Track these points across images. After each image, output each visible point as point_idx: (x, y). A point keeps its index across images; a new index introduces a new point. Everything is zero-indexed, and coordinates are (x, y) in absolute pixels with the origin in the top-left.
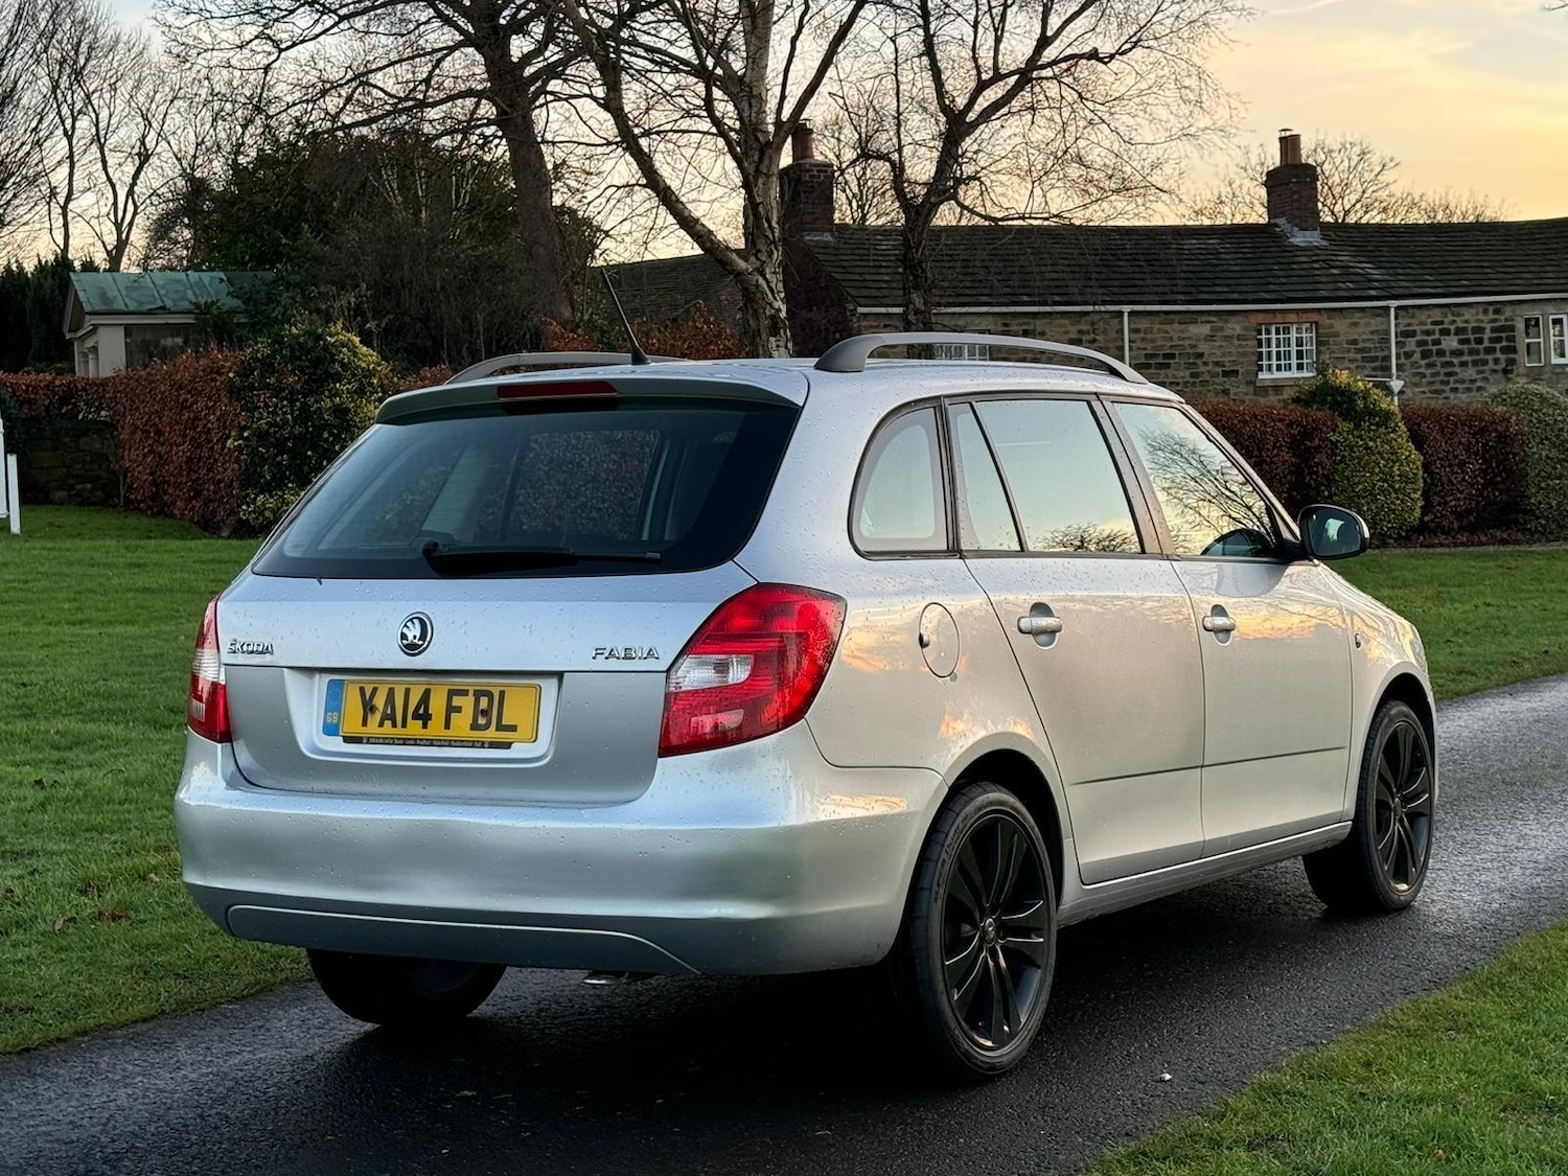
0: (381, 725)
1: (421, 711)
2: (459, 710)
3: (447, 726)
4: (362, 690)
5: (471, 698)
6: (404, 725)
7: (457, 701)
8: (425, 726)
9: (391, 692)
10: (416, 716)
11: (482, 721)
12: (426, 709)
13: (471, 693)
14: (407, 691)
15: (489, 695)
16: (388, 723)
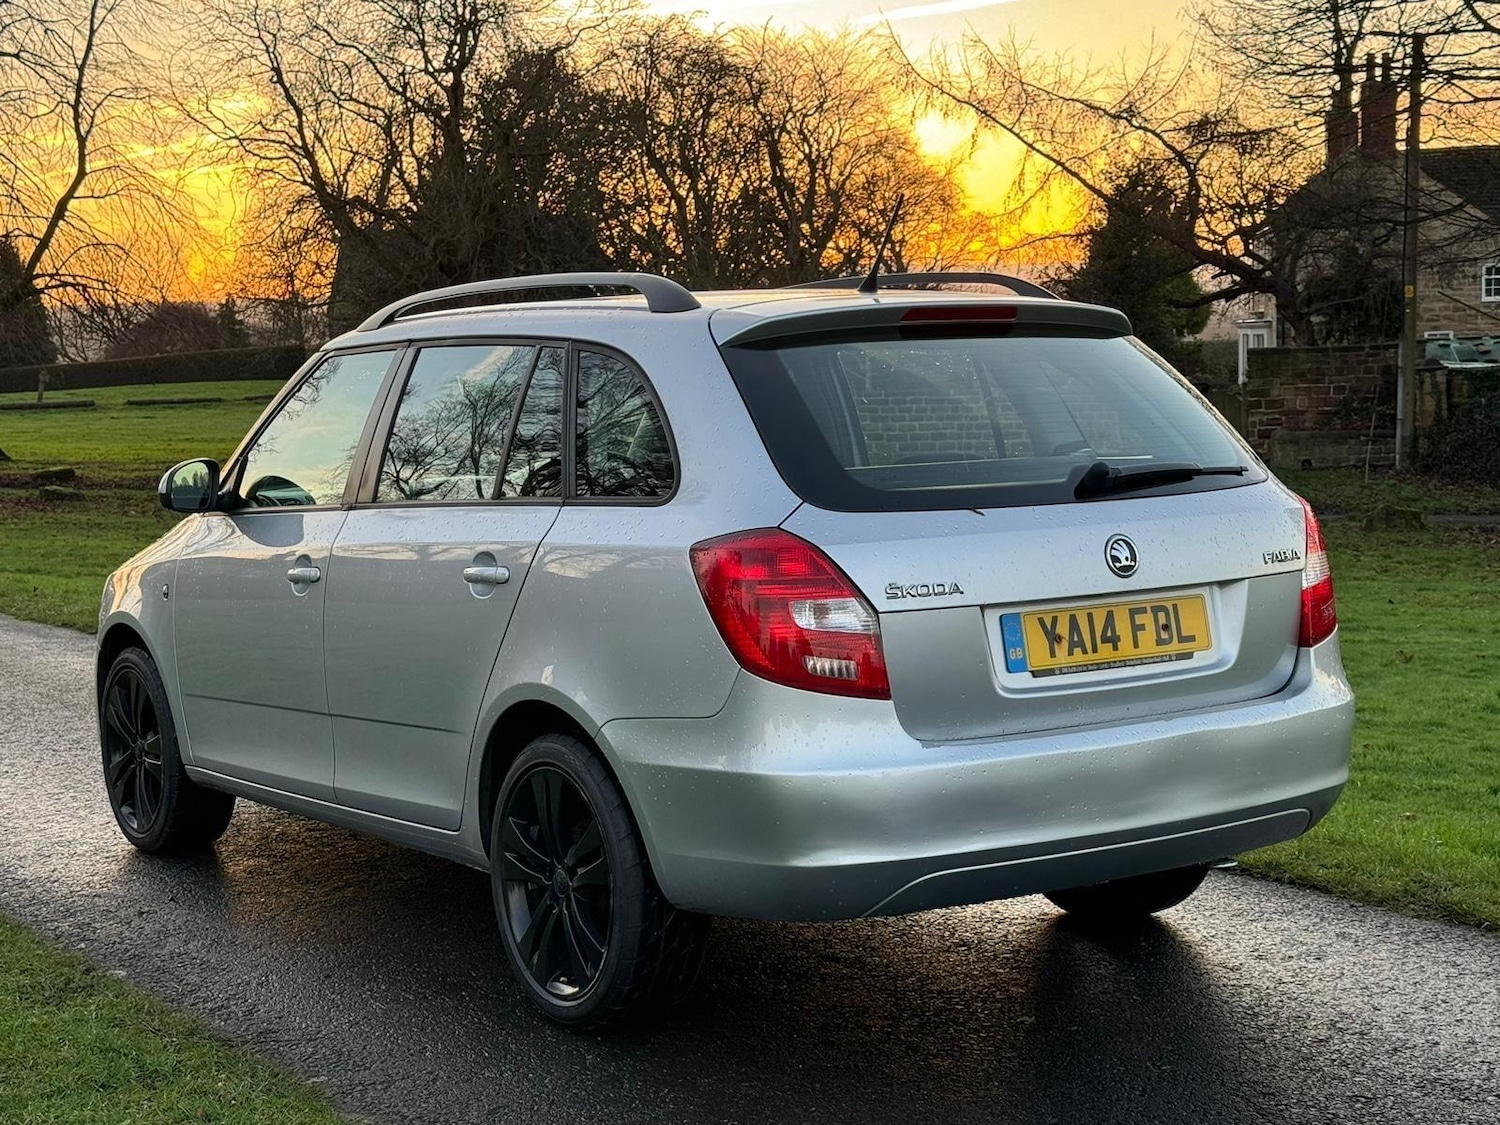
0: (1070, 653)
1: (1109, 634)
2: (1142, 627)
3: (1136, 645)
4: (1041, 621)
5: (1149, 616)
6: (1095, 650)
7: (1139, 619)
8: (1115, 648)
9: (1073, 619)
10: (1105, 640)
11: (1164, 635)
12: (1114, 630)
13: (1149, 610)
14: (1090, 616)
15: (1164, 609)
16: (1077, 651)
